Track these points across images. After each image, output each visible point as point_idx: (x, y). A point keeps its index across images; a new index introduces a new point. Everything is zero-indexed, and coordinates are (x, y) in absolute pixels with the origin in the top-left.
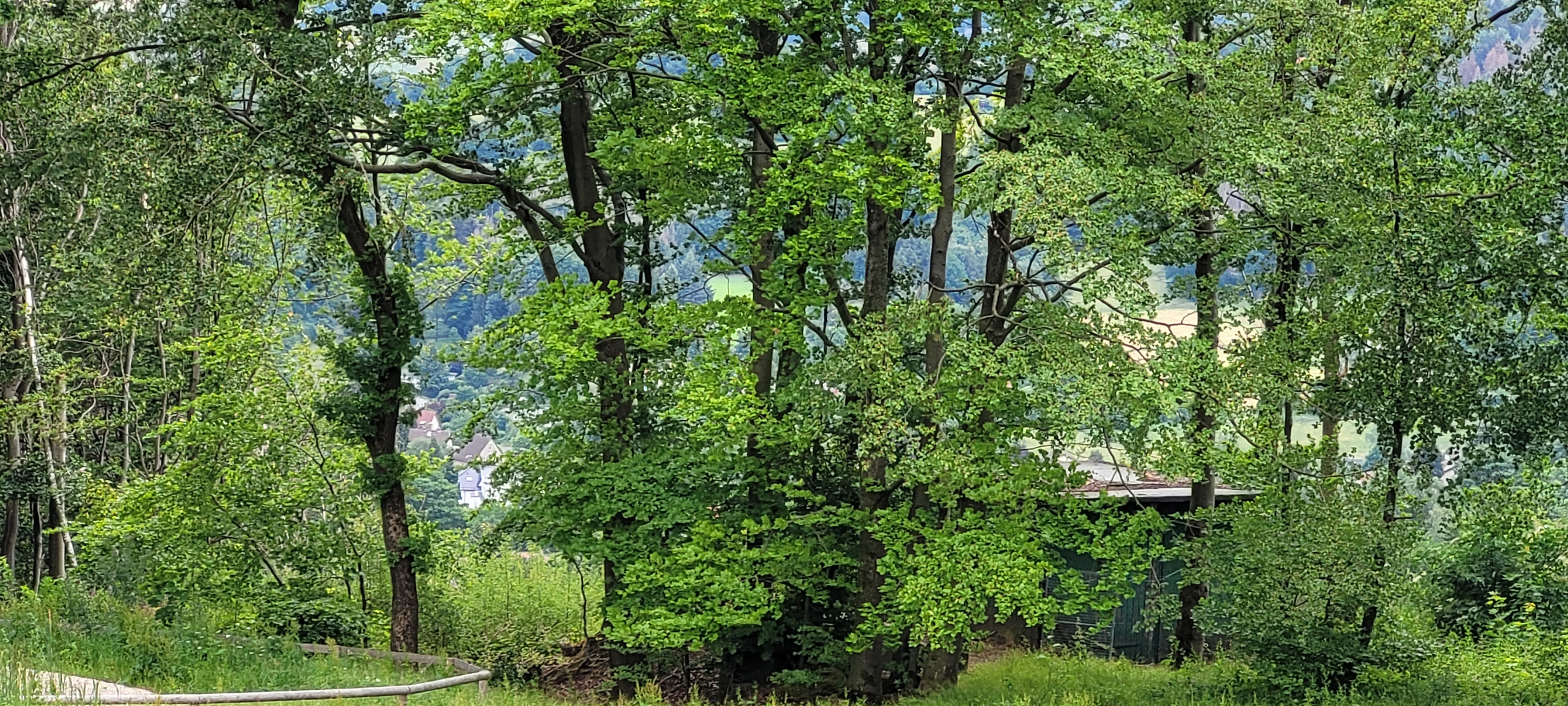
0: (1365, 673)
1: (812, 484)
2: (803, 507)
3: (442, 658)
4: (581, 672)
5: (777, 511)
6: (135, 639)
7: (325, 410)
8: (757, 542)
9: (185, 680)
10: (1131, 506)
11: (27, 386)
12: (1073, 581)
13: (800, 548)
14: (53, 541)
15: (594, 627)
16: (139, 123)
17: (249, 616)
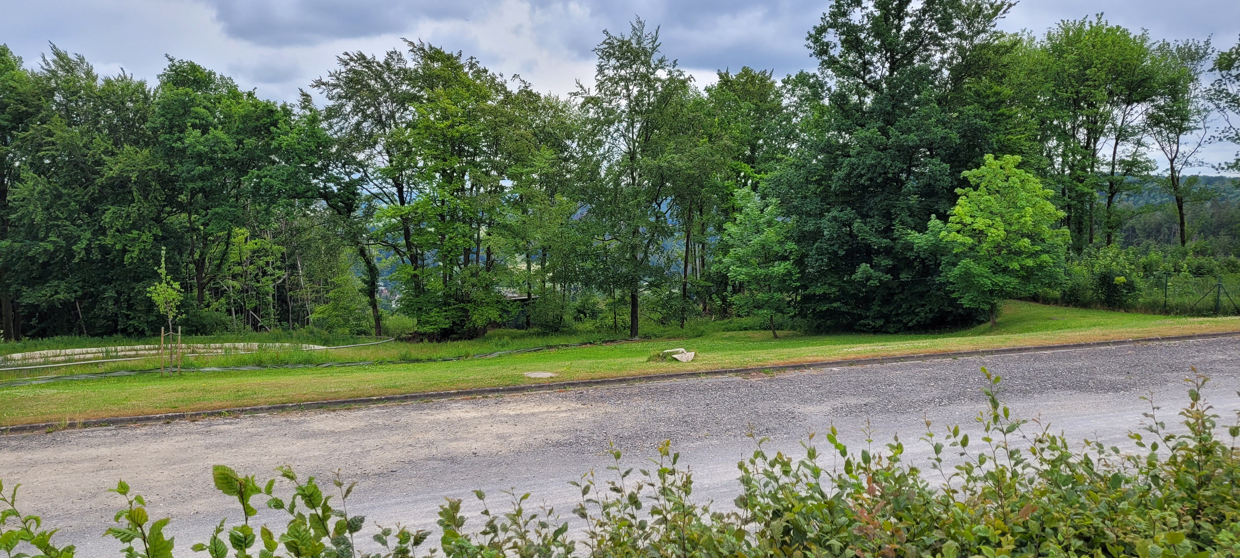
0: (561, 329)
1: (456, 300)
2: (454, 304)
3: (386, 337)
4: (414, 337)
5: (450, 305)
6: (323, 337)
7: (360, 291)
8: (446, 311)
9: (334, 345)
10: (515, 301)
11: (301, 288)
12: (505, 315)
13: (454, 312)
14: (308, 319)
15: (416, 329)
16: (319, 237)
17: (347, 331)
